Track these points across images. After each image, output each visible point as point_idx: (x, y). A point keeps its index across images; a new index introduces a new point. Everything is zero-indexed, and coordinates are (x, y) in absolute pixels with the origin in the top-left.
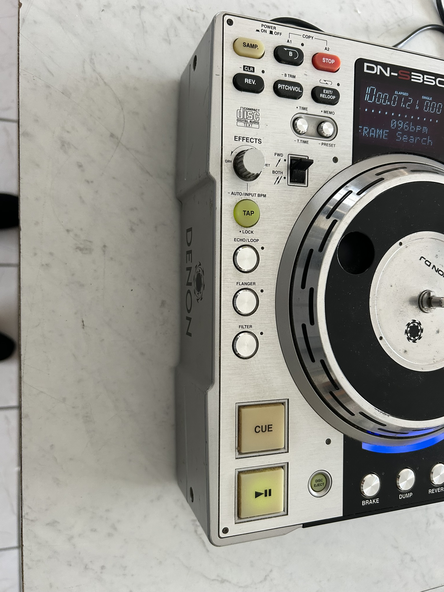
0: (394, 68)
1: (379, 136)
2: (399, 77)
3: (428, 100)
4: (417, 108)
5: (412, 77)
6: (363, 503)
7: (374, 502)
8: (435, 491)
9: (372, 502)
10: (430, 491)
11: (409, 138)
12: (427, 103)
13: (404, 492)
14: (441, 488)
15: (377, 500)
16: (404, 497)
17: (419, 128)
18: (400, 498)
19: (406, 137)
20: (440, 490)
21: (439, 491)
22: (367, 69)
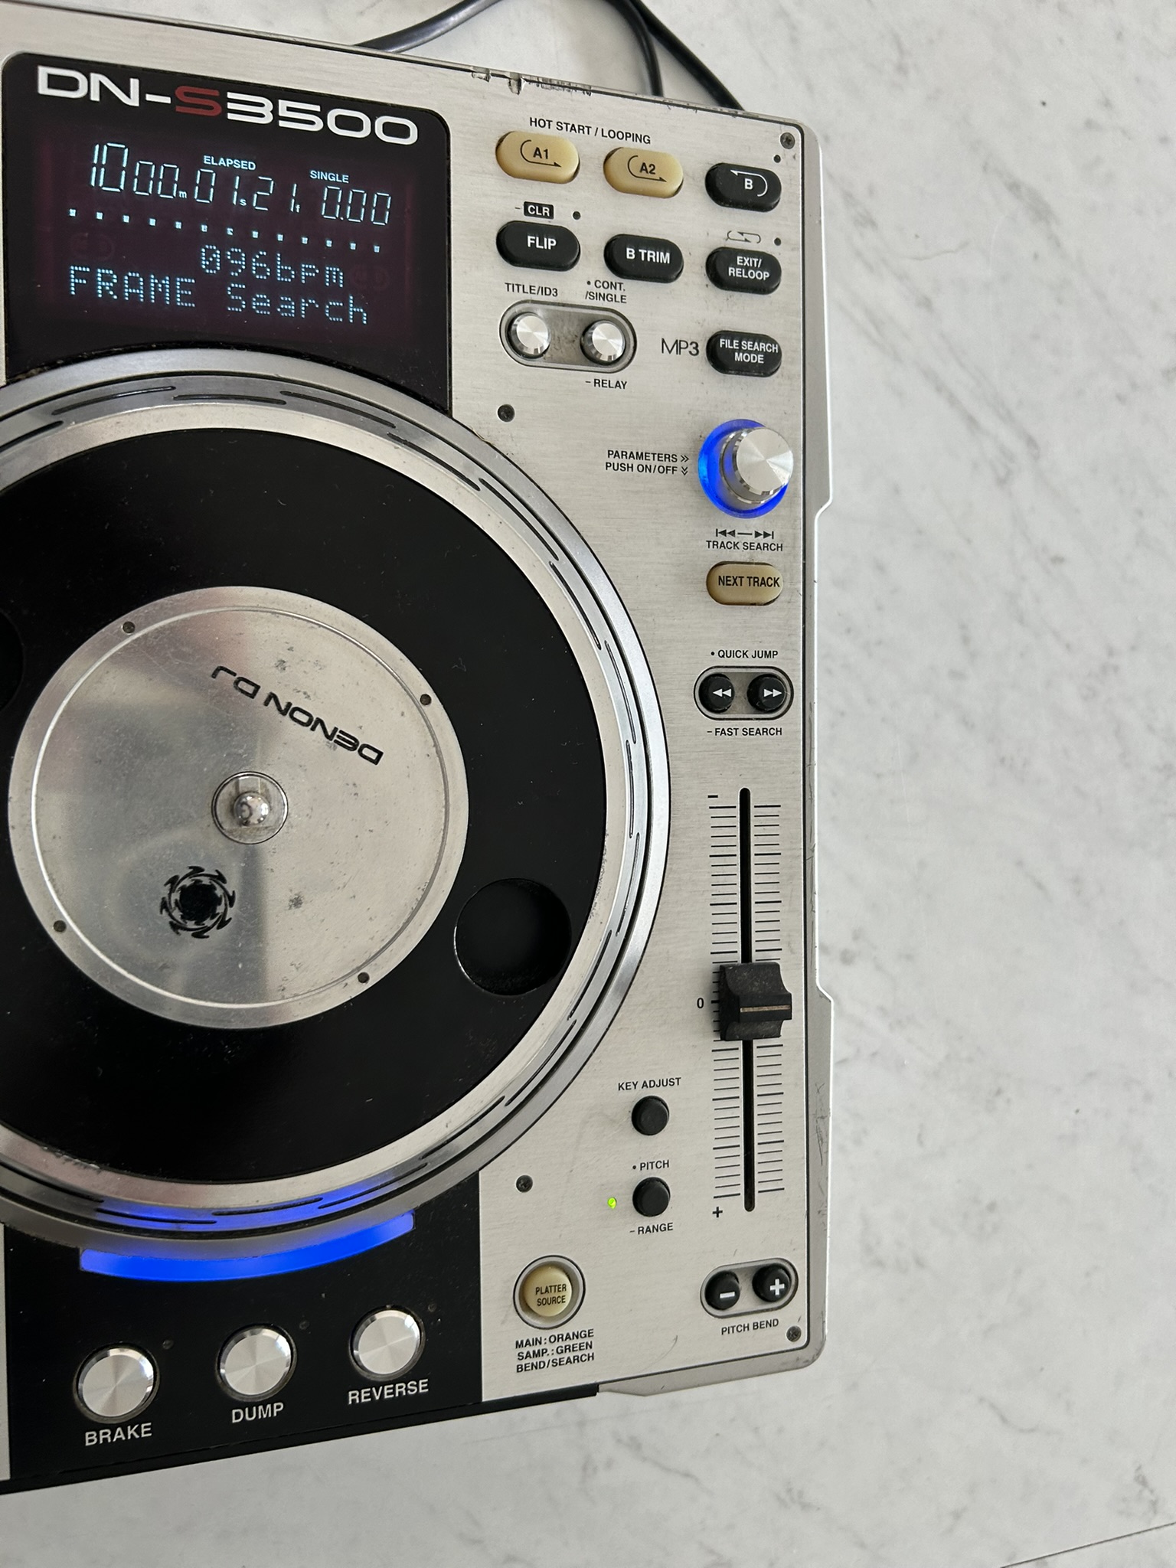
0: (152, 79)
1: (160, 296)
2: (179, 109)
3: (335, 183)
4: (295, 209)
5: (230, 106)
6: (87, 1439)
7: (132, 1435)
8: (372, 1396)
9: (126, 1436)
10: (353, 1395)
11: (275, 302)
12: (333, 194)
13: (249, 1404)
14: (397, 1385)
15: (145, 1428)
16: (251, 1415)
17: (307, 270)
18: (234, 1421)
19: (264, 300)
20: (391, 1391)
21: (388, 1394)
22: (50, 86)
